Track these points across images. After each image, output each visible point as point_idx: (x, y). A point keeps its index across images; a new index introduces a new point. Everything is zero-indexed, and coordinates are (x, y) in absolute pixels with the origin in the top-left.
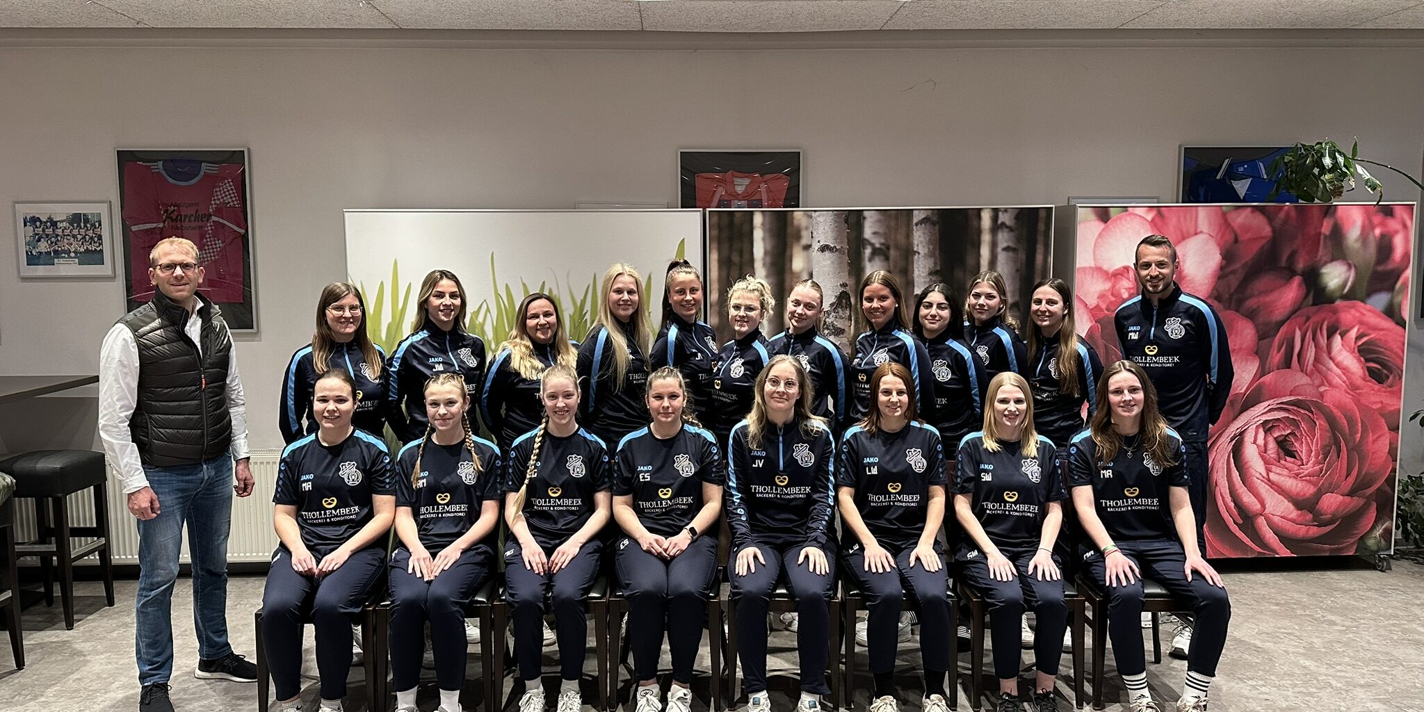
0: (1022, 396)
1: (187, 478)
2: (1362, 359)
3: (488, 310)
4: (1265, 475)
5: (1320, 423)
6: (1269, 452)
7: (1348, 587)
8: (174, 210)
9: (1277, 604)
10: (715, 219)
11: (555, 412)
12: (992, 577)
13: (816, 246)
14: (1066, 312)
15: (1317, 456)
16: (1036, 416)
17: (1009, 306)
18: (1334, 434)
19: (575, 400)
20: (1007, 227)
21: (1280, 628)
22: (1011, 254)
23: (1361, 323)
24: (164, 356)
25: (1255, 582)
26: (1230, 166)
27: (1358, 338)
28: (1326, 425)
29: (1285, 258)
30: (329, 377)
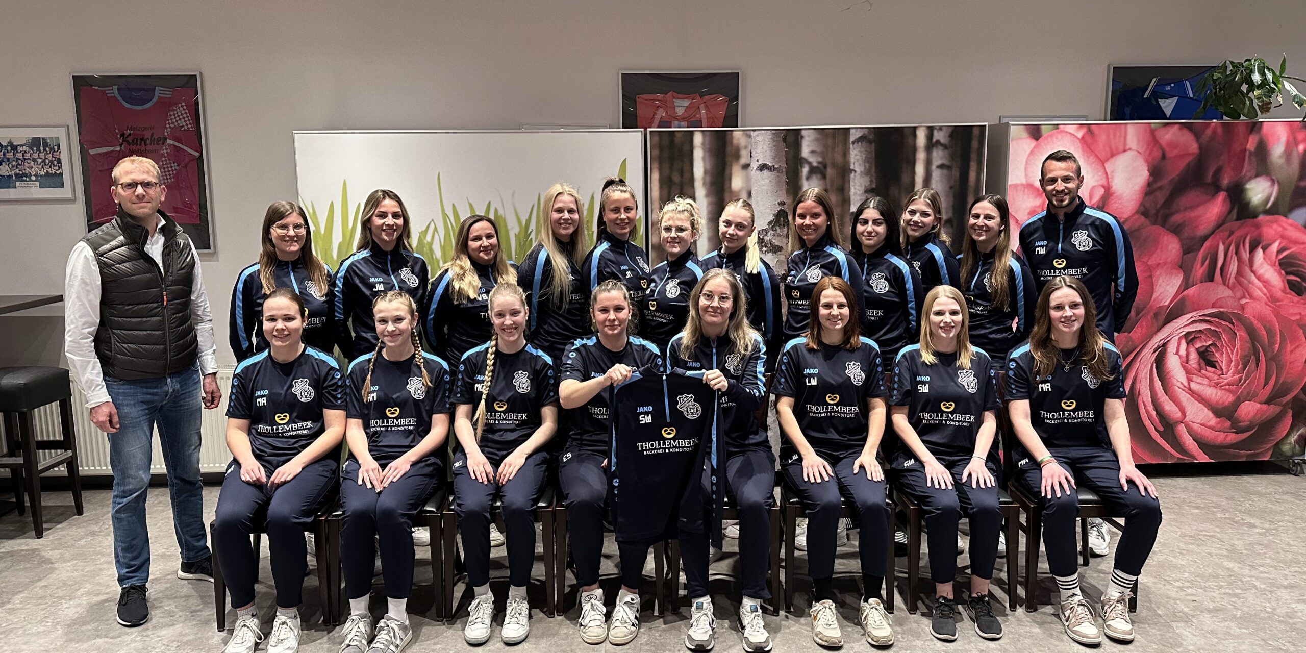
0: (957, 307)
1: (152, 391)
2: (1283, 272)
3: (436, 229)
4: (1186, 384)
5: (1241, 333)
6: (1191, 363)
7: (1264, 491)
8: (130, 134)
9: (1197, 508)
10: (656, 139)
11: (503, 329)
12: (929, 485)
13: (755, 165)
14: (1002, 228)
15: (1236, 366)
16: (971, 328)
17: (943, 222)
18: (1254, 347)
19: (522, 318)
20: (942, 145)
21: (1202, 531)
22: (945, 171)
23: (1283, 237)
24: (127, 275)
25: (1175, 486)
26: (1157, 85)
27: (1279, 252)
28: (1245, 335)
29: (1211, 174)
30: (275, 297)
